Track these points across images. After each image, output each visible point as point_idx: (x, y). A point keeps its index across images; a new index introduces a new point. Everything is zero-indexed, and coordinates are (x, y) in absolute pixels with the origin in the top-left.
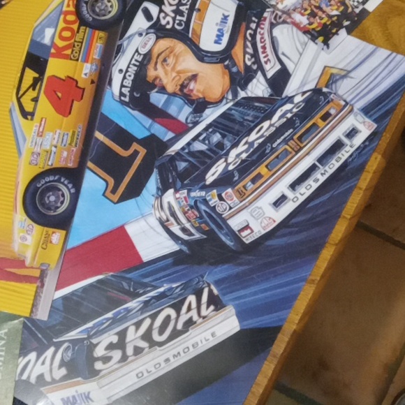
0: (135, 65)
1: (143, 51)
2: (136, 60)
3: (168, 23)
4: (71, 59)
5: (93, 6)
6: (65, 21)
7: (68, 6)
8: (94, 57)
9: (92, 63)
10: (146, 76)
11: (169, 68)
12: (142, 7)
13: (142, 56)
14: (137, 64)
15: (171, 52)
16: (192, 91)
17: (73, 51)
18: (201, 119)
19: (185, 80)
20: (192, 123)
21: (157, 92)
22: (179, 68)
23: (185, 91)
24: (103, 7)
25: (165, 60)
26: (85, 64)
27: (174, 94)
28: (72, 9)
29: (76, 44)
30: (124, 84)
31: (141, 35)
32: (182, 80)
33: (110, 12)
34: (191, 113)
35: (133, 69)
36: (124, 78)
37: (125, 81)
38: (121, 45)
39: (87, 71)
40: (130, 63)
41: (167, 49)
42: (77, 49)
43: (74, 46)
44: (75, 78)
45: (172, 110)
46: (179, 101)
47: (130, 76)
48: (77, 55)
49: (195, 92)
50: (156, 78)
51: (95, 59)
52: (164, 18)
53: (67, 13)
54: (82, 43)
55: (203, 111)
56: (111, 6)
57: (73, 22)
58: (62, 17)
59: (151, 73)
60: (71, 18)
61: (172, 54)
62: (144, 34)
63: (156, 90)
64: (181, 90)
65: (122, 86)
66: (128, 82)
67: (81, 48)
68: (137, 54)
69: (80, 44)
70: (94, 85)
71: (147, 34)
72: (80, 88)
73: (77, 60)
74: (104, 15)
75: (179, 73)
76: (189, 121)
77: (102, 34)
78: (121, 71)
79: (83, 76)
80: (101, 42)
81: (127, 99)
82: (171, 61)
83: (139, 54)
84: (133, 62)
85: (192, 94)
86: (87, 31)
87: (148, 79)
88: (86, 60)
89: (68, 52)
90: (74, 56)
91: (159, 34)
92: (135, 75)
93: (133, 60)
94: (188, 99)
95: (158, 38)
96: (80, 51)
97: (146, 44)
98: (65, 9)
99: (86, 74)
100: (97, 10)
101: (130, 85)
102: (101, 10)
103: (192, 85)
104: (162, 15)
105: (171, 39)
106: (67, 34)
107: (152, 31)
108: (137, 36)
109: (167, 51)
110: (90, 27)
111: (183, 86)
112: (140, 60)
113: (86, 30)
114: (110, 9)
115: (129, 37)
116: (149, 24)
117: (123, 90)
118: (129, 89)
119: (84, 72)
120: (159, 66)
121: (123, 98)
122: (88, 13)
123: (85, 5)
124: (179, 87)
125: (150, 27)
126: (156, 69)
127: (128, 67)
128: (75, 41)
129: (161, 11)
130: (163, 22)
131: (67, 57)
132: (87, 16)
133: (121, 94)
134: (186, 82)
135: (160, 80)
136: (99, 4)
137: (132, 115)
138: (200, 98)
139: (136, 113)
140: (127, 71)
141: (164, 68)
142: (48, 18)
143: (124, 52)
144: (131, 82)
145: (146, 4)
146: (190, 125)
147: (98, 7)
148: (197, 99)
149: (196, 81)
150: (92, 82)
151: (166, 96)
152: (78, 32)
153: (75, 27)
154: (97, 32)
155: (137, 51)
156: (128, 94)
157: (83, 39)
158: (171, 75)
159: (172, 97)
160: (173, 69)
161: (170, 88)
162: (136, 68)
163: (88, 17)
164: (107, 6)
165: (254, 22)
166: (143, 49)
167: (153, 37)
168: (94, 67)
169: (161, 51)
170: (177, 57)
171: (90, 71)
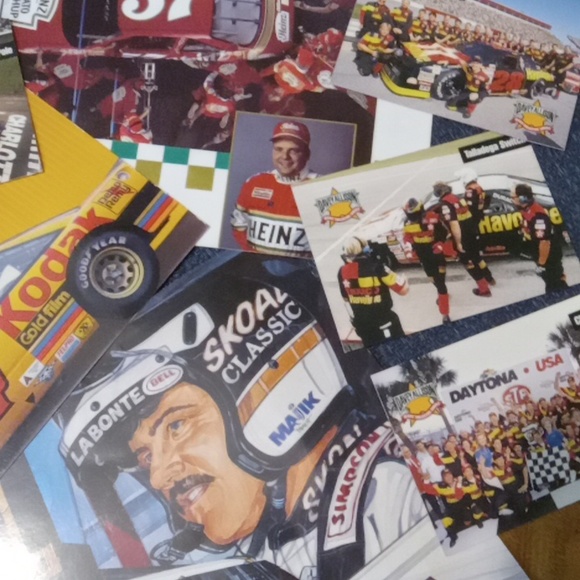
0: (123, 406)
1: (150, 390)
2: (130, 400)
3: (214, 361)
4: (19, 340)
5: (102, 264)
6: (45, 269)
7: (63, 243)
8: (57, 355)
9: (46, 365)
10: (129, 436)
11: (174, 443)
12: (188, 310)
13: (143, 398)
14: (129, 407)
15: (191, 417)
16: (190, 502)
17: (29, 327)
18: (179, 562)
19: (189, 477)
20: (159, 561)
21: (133, 474)
22: (190, 451)
23: (179, 497)
24: (115, 275)
25: (175, 425)
26: (36, 361)
27: (158, 494)
28: (66, 251)
29: (41, 317)
30: (89, 431)
31: (160, 358)
32: (184, 475)
33: (123, 289)
34: (167, 542)
35: (117, 413)
36: (95, 421)
37: (94, 427)
38: (119, 360)
39: (33, 375)
40: (117, 400)
41: (190, 406)
42: (37, 327)
43: (35, 320)
44: (8, 377)
45: (140, 521)
46: (158, 510)
47: (105, 422)
48: (31, 337)
49: (193, 508)
50: (145, 448)
51: (56, 360)
52: (213, 349)
53: (55, 255)
54: (50, 320)
55: (188, 548)
56: (130, 280)
57: (55, 277)
58: (44, 257)
59: (141, 436)
60: (57, 267)
61: (192, 420)
62: (167, 360)
63: (133, 470)
64: (173, 492)
65: (84, 434)
66: (96, 433)
67: (44, 329)
68: (136, 389)
69: (46, 321)
70: (31, 405)
71: (170, 363)
72: (7, 399)
73: (27, 347)
74: (111, 290)
75: (186, 459)
76: (157, 554)
77: (90, 321)
78: (96, 405)
79: (22, 380)
80: (82, 335)
81: (79, 461)
82: (184, 430)
83: (141, 391)
84: (124, 400)
85: (186, 509)
86: (69, 304)
87: (130, 443)
88: (40, 355)
89: (21, 325)
90: (25, 338)
91: (191, 375)
92: (114, 423)
93: (126, 397)
94: (176, 515)
95: (185, 379)
96: (40, 333)
97: (160, 379)
98: (55, 246)
99: (27, 379)
100: (105, 274)
101: (96, 439)
102: (109, 278)
103: (195, 494)
104: (213, 342)
105: (205, 393)
106: (35, 292)
107: (183, 361)
108: (153, 357)
109: (187, 410)
110: (77, 300)
111: (180, 487)
112: (136, 402)
113: (68, 300)
114: (125, 284)
115: (139, 353)
116: (184, 347)
117: (83, 441)
118: (91, 445)
119: (27, 374)
120: (160, 429)
121: (73, 455)
122: (87, 273)
123: (89, 255)
124: (172, 485)
125: (181, 354)
126: (152, 433)
127: (111, 405)
128: (41, 312)
129: (215, 334)
130: (208, 355)
131: (14, 333)
132: (83, 277)
133: (76, 447)
134: (188, 482)
135: (150, 455)
136: (113, 266)
137: (72, 493)
138: (197, 524)
139: (80, 493)
140: (105, 411)
141: (166, 438)
142: (19, 249)
143: (118, 375)
144: (101, 434)
145: (198, 310)
146: (155, 563)
147: (108, 270)
148: (190, 523)
149: (205, 490)
150: (31, 399)
151: (143, 490)
152: (54, 298)
153: (55, 286)
154: (84, 313)
155: (139, 384)
156: (86, 452)
157: (55, 315)
158: (172, 457)
159: (152, 497)
160: (180, 447)
161: (157, 479)
162: (121, 413)
163: (84, 280)
164: (122, 275)
165: (354, 434)
166: (150, 386)
167: (177, 372)
168: (46, 374)
169: (178, 405)
170: (197, 429)
171: (38, 376)
